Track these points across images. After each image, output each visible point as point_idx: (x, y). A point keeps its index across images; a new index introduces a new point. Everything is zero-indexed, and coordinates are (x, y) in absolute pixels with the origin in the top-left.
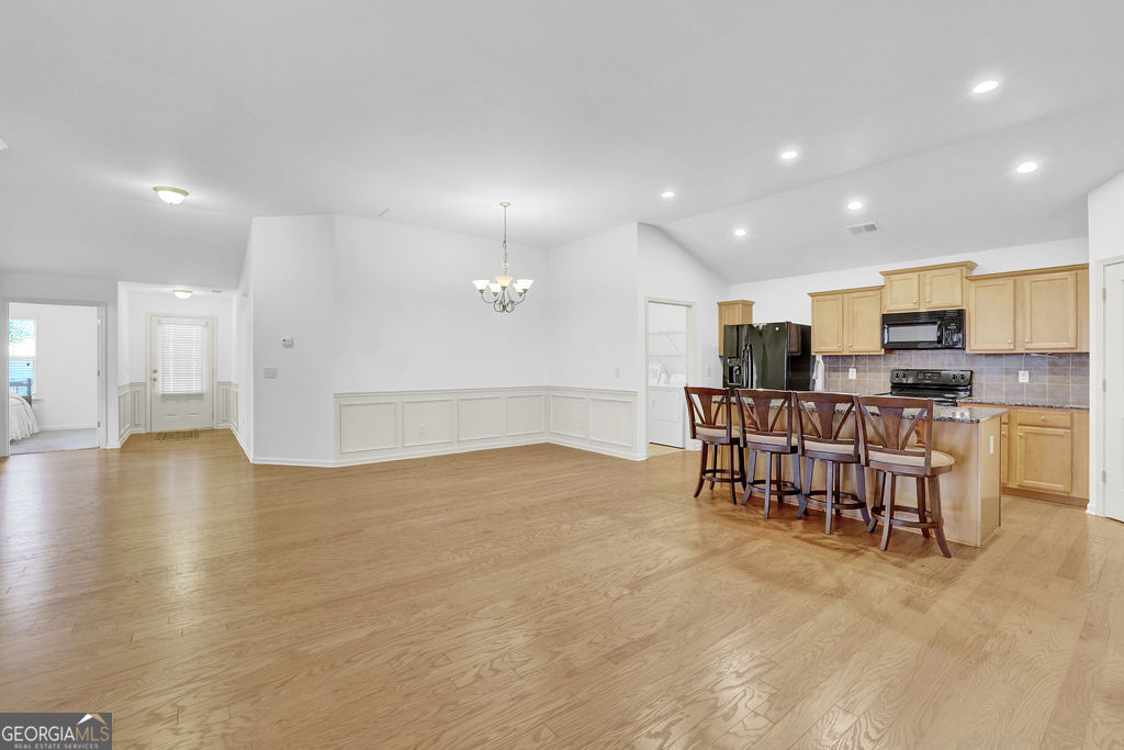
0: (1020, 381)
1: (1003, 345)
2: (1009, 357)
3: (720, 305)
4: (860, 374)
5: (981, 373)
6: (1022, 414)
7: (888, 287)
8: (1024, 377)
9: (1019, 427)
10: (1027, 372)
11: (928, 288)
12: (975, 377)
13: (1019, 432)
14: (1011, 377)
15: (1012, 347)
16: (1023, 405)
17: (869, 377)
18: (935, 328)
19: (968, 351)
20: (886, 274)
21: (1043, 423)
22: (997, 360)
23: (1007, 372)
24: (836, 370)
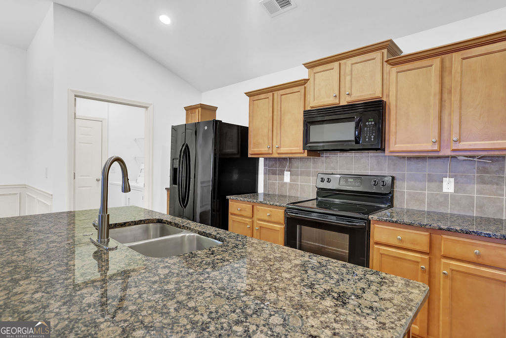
0: (445, 190)
1: (426, 145)
2: (433, 161)
3: (187, 109)
4: (293, 177)
5: (403, 180)
6: (447, 243)
7: (311, 80)
8: (448, 186)
9: (444, 260)
10: (452, 180)
11: (348, 78)
12: (397, 183)
13: (444, 267)
14: (434, 185)
15: (436, 148)
16: (449, 230)
17: (301, 181)
18: (352, 125)
19: (387, 153)
20: (310, 66)
21: (475, 259)
22: (420, 165)
23: (431, 179)
24: (274, 173)
